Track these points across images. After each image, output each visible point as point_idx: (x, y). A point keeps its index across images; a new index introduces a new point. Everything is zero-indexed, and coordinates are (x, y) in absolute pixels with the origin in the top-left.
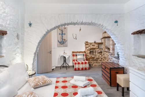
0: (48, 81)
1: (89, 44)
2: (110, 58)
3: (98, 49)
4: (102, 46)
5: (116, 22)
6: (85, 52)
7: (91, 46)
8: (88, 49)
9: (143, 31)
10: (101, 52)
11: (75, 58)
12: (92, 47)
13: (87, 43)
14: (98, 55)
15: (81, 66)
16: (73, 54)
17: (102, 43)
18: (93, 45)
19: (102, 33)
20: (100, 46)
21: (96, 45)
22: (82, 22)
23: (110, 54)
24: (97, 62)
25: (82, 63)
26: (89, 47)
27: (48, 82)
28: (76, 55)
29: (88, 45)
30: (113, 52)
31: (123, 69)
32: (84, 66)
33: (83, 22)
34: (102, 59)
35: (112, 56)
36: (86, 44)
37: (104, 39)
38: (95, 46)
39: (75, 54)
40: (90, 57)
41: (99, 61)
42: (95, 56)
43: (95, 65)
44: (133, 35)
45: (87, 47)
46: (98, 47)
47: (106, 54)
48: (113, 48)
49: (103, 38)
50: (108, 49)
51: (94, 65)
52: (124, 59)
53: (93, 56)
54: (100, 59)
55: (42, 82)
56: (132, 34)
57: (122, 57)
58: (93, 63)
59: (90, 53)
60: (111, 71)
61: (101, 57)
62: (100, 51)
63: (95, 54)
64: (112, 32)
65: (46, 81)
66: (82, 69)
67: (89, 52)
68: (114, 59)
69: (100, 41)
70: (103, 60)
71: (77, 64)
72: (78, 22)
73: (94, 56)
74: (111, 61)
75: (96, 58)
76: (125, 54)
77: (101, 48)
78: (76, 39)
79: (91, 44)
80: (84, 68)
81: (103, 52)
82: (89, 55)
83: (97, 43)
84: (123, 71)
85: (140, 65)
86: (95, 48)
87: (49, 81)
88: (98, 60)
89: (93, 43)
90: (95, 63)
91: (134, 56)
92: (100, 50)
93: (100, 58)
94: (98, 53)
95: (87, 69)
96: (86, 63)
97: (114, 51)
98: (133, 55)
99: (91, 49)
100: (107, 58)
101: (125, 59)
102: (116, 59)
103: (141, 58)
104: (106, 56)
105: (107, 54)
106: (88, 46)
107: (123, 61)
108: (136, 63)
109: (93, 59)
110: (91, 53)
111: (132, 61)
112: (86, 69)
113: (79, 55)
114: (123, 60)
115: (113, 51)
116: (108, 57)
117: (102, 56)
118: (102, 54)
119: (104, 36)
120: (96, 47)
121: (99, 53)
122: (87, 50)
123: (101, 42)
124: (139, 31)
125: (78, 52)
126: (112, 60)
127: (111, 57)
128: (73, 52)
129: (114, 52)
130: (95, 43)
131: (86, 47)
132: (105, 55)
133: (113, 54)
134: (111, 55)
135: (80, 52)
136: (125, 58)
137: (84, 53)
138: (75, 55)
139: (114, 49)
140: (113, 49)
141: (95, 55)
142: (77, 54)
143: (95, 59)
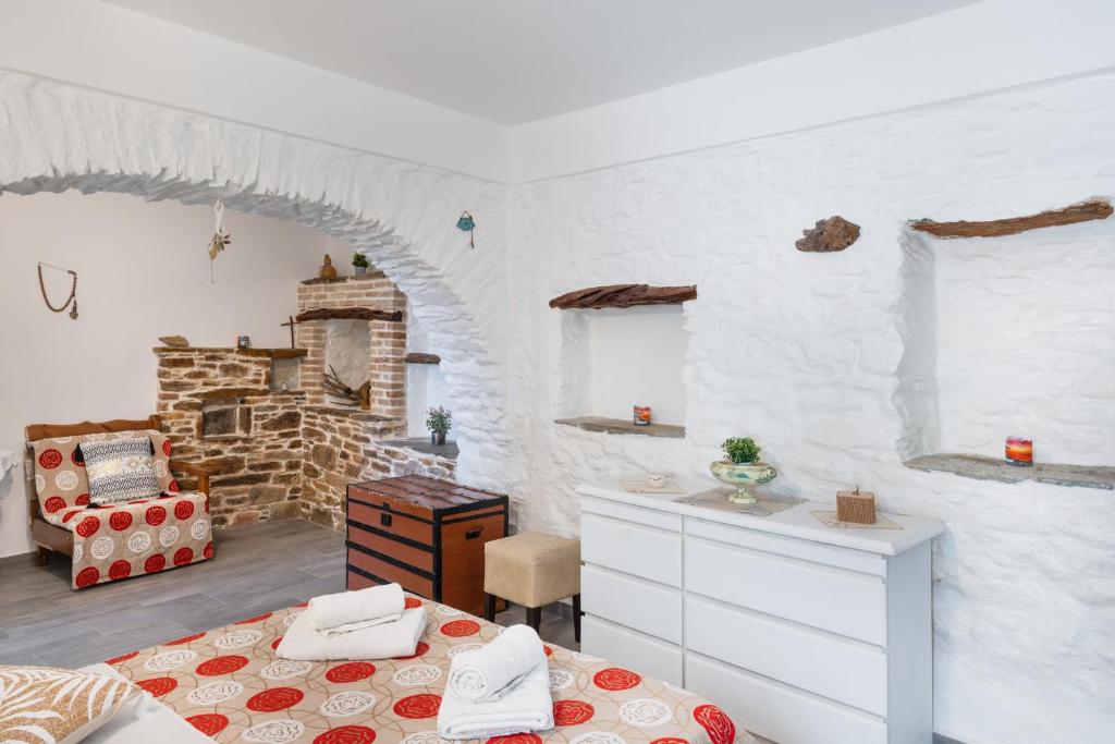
0: (100, 698)
1: (194, 355)
2: (374, 455)
3: (265, 393)
4: (298, 377)
5: (466, 224)
6: (155, 422)
7: (212, 373)
8: (183, 396)
9: (623, 296)
10: (292, 419)
11: (65, 480)
12: (221, 381)
13: (174, 353)
14: (265, 442)
15: (141, 543)
16: (40, 446)
17: (294, 355)
18: (227, 370)
19: (297, 284)
20: (280, 370)
21: (254, 368)
22: (254, 186)
23: (379, 426)
24: (255, 497)
25: (155, 517)
26: (192, 386)
27: (107, 704)
28: (78, 457)
29: (190, 363)
30: (398, 412)
31: (501, 507)
32: (170, 537)
33: (260, 190)
34: (293, 466)
35: (391, 437)
36: (176, 355)
37: (310, 326)
38: (244, 371)
39: (64, 444)
40: (204, 459)
41: (270, 484)
42: (246, 450)
43: (240, 520)
44: (557, 309)
45: (178, 386)
46: (270, 380)
47: (337, 426)
48: (394, 386)
49: (302, 318)
50: (339, 396)
51: (231, 519)
52: (492, 447)
53: (228, 452)
54: (283, 471)
55: (49, 725)
56: (553, 304)
57: (477, 441)
58: (224, 505)
59: (203, 427)
60: (444, 528)
61: (287, 455)
62: (280, 412)
63: (239, 433)
64: (436, 285)
65: (82, 700)
66: (155, 565)
67: (194, 418)
68: (415, 456)
69: (281, 340)
70: (300, 471)
71: (105, 526)
72: (221, 182)
73: (235, 450)
74: (386, 469)
75: (252, 467)
76: (503, 421)
77: (285, 392)
78: (74, 315)
79: (212, 356)
80: (169, 558)
81: (303, 419)
82: (195, 444)
83: (258, 353)
84: (502, 516)
85: (597, 469)
86: (246, 392)
87: (111, 694)
88: (265, 479)
89: (229, 351)
90: (239, 502)
91: (566, 428)
92: (283, 400)
93: (283, 463)
94: (265, 427)
95: (199, 556)
96: (184, 511)
97: (402, 403)
98: (560, 417)
99: (209, 398)
100: (344, 456)
101: (502, 450)
102: (430, 457)
103: (605, 434)
104: (335, 441)
105: (344, 431)
106: (190, 375)
107: (488, 460)
108: (574, 462)
109: (232, 471)
110: (211, 425)
111: (553, 455)
112: (184, 558)
113: (109, 451)
114: (485, 454)
115: (393, 404)
116: (356, 449)
117: (294, 445)
118: (295, 434)
119: (312, 304)
120: (257, 382)
121: (277, 424)
122: (175, 407)
123: (289, 346)
124: (599, 290)
125: (87, 428)
126: (398, 466)
127: (388, 443)
128: (38, 432)
129: (403, 411)
130: (244, 349)
131: (165, 386)
132: (328, 435)
133: (397, 423)
134: (383, 431)
135: (110, 427)
136: (505, 443)
137: (152, 432)
138: (67, 455)
139: (402, 394)
140: (395, 395)
141: (246, 440)
142: (84, 446)
143: (241, 473)
